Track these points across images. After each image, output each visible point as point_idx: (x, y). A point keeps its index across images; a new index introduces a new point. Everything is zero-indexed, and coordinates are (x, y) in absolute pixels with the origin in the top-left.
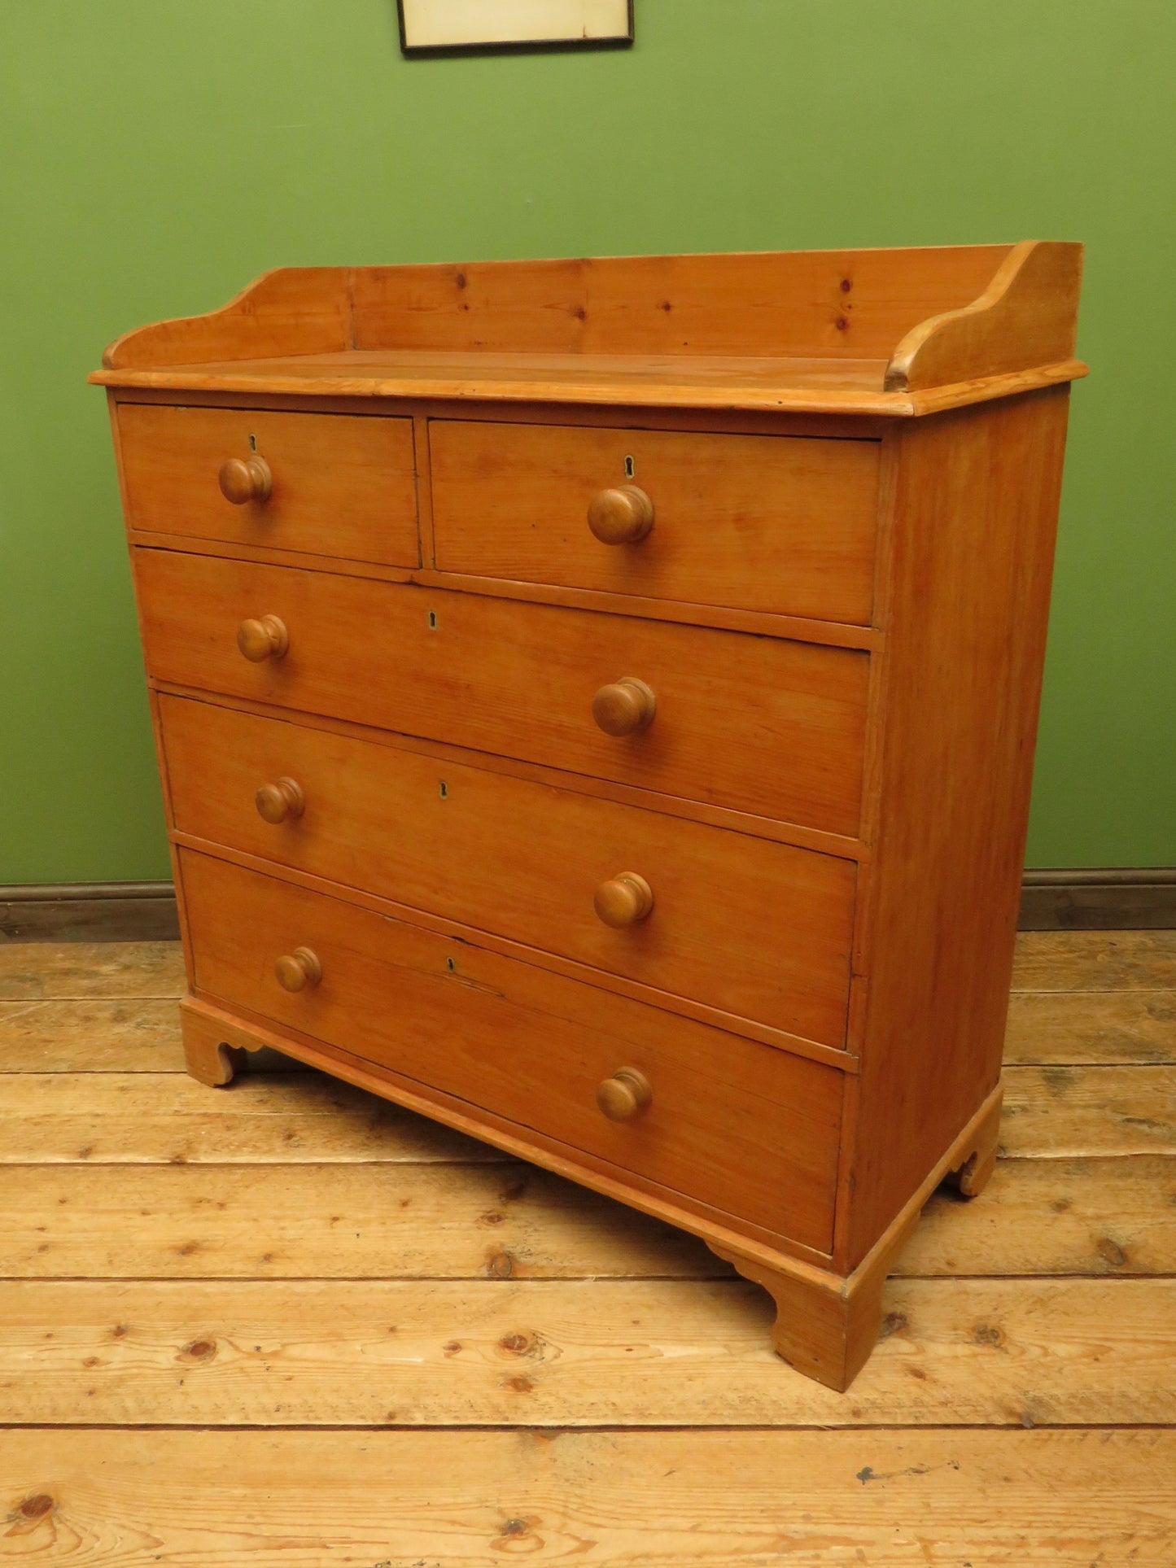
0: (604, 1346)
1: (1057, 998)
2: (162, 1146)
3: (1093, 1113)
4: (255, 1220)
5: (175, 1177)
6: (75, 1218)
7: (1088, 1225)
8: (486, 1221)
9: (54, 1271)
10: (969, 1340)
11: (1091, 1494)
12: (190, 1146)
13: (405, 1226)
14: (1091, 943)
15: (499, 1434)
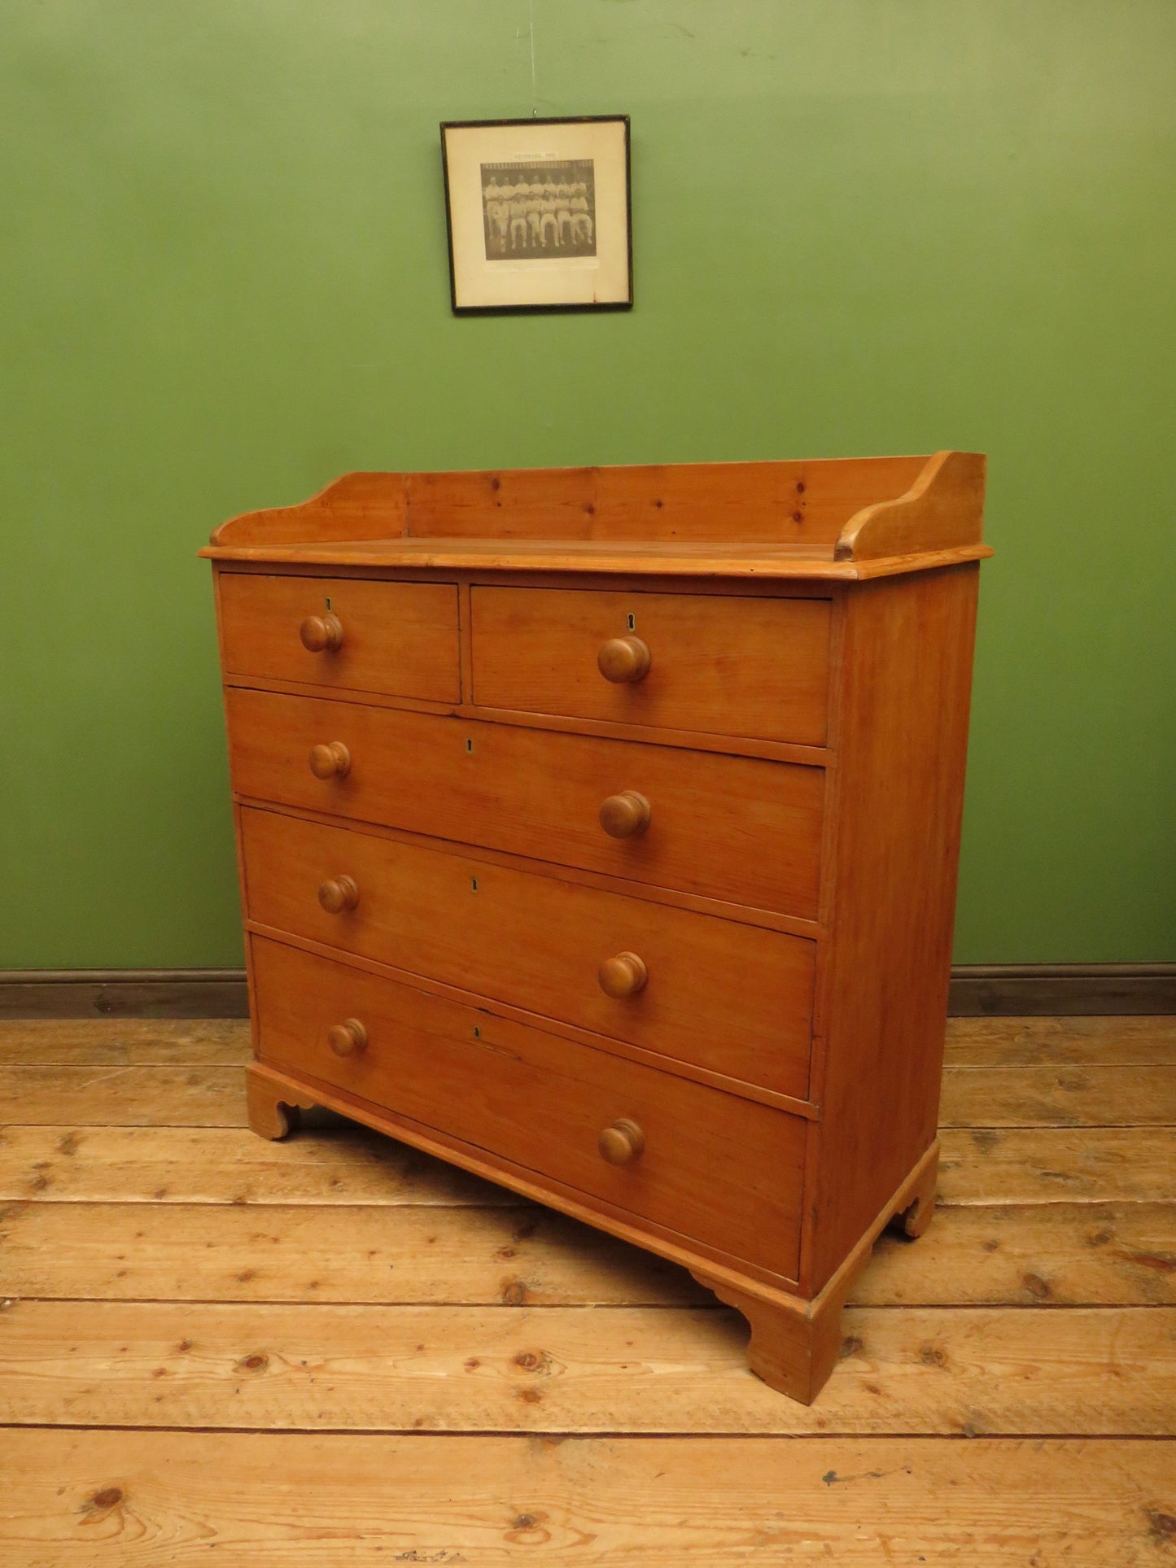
0: (603, 1363)
1: (981, 1072)
2: (226, 1189)
3: (1016, 1168)
4: (304, 1253)
5: (235, 1215)
6: (150, 1250)
7: (1016, 1263)
8: (501, 1256)
9: (129, 1295)
10: (915, 1361)
11: (1027, 1496)
12: (250, 1190)
13: (433, 1260)
14: (1009, 1026)
15: (511, 1439)
